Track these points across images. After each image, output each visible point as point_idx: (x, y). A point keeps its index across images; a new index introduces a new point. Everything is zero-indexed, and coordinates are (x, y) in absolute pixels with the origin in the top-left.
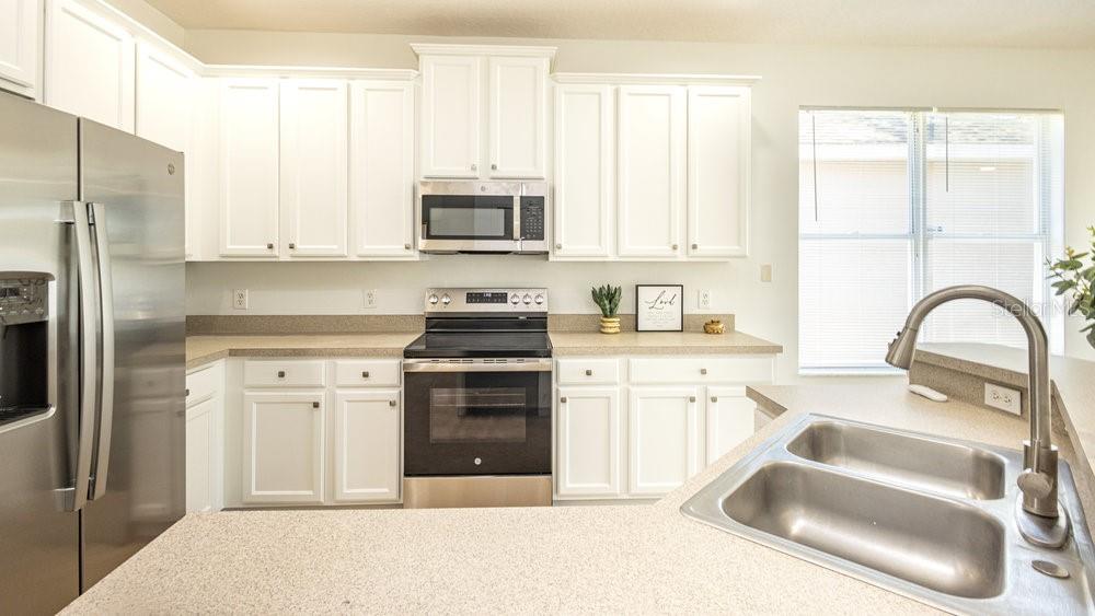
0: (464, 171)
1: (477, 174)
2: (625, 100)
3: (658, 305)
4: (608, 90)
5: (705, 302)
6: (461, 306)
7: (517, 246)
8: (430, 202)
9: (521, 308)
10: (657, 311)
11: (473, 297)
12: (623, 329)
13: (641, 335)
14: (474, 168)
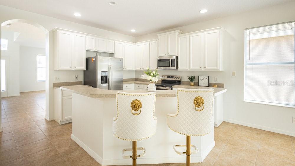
0: (164, 55)
1: (166, 55)
2: (191, 37)
3: (203, 80)
4: (188, 36)
5: (217, 80)
6: (166, 78)
7: (171, 68)
8: (159, 61)
9: (176, 79)
10: (203, 81)
11: (168, 77)
12: (195, 85)
13: (199, 86)
14: (165, 54)
